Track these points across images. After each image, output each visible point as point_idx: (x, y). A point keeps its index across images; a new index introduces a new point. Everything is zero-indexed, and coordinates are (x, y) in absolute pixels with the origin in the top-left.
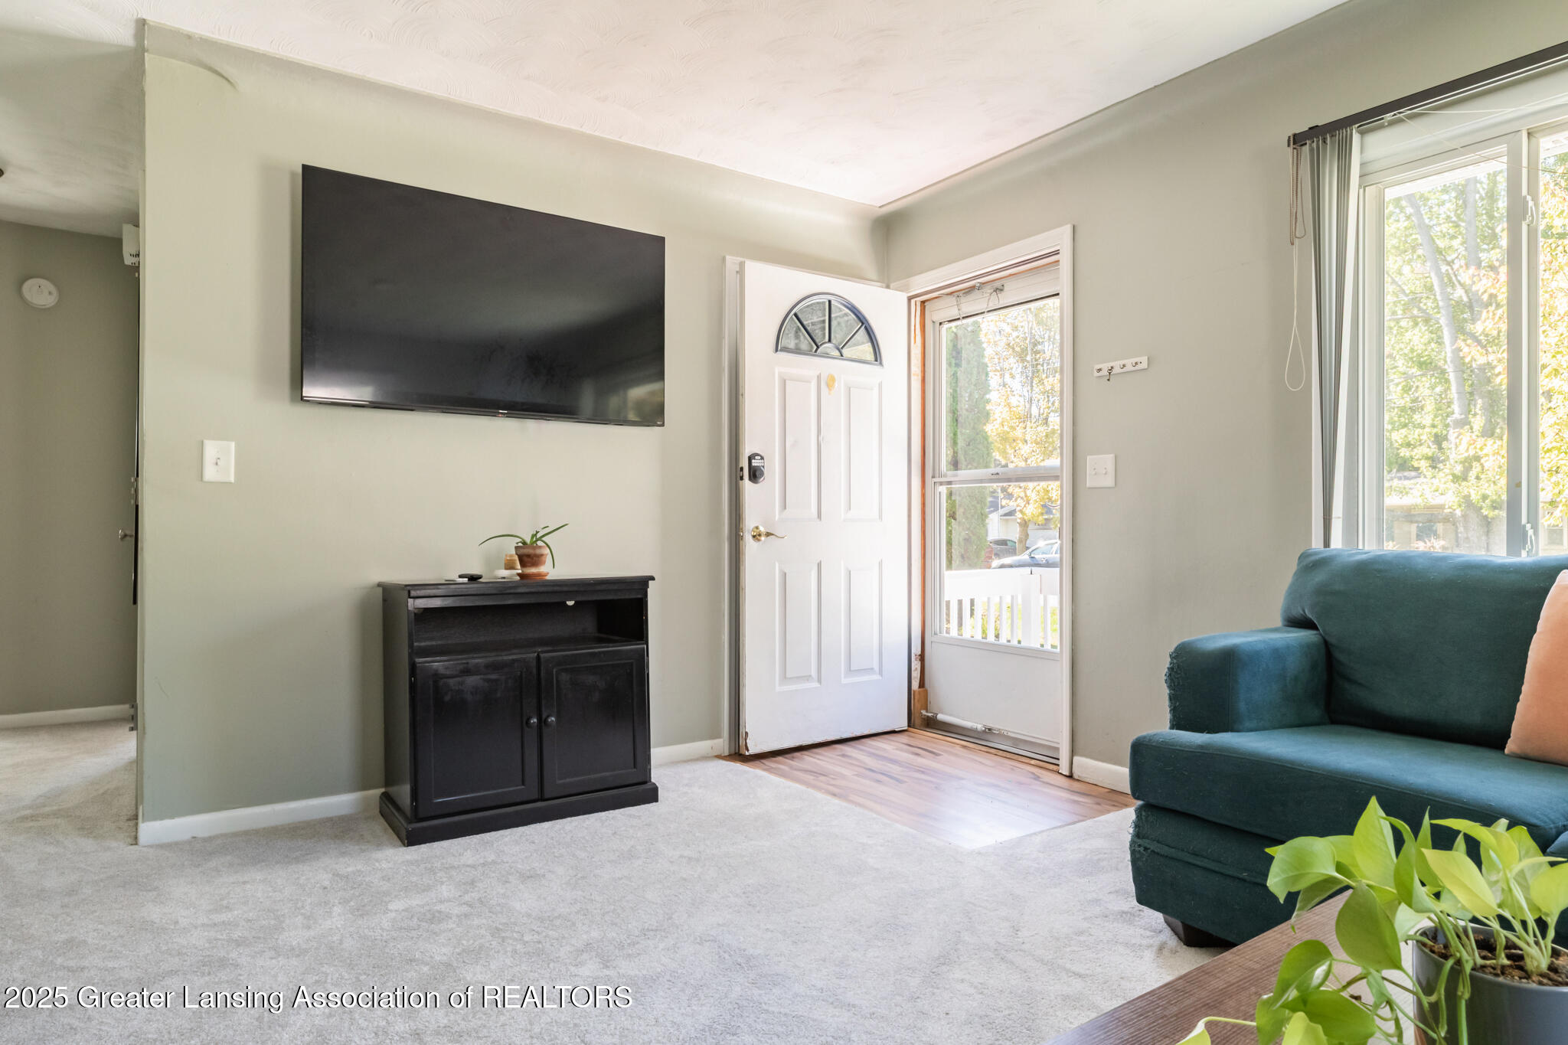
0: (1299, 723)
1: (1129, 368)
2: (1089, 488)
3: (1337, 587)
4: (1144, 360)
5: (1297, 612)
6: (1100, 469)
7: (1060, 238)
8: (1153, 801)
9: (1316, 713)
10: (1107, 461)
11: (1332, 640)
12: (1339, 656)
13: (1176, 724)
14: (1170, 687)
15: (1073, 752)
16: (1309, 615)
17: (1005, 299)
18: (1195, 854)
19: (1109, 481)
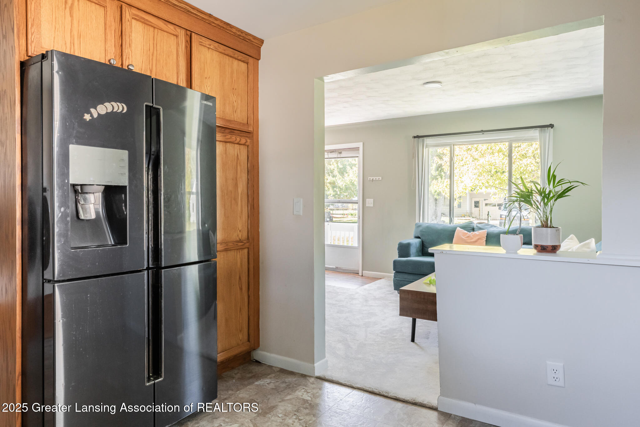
0: (419, 256)
1: (378, 179)
2: (367, 207)
3: (424, 230)
4: (381, 178)
5: (417, 235)
6: (370, 202)
7: (360, 145)
8: (397, 271)
9: (421, 254)
10: (371, 201)
11: (423, 240)
12: (425, 243)
13: (399, 257)
14: (398, 250)
15: (363, 270)
16: (419, 236)
17: (342, 155)
18: (405, 279)
19: (372, 205)
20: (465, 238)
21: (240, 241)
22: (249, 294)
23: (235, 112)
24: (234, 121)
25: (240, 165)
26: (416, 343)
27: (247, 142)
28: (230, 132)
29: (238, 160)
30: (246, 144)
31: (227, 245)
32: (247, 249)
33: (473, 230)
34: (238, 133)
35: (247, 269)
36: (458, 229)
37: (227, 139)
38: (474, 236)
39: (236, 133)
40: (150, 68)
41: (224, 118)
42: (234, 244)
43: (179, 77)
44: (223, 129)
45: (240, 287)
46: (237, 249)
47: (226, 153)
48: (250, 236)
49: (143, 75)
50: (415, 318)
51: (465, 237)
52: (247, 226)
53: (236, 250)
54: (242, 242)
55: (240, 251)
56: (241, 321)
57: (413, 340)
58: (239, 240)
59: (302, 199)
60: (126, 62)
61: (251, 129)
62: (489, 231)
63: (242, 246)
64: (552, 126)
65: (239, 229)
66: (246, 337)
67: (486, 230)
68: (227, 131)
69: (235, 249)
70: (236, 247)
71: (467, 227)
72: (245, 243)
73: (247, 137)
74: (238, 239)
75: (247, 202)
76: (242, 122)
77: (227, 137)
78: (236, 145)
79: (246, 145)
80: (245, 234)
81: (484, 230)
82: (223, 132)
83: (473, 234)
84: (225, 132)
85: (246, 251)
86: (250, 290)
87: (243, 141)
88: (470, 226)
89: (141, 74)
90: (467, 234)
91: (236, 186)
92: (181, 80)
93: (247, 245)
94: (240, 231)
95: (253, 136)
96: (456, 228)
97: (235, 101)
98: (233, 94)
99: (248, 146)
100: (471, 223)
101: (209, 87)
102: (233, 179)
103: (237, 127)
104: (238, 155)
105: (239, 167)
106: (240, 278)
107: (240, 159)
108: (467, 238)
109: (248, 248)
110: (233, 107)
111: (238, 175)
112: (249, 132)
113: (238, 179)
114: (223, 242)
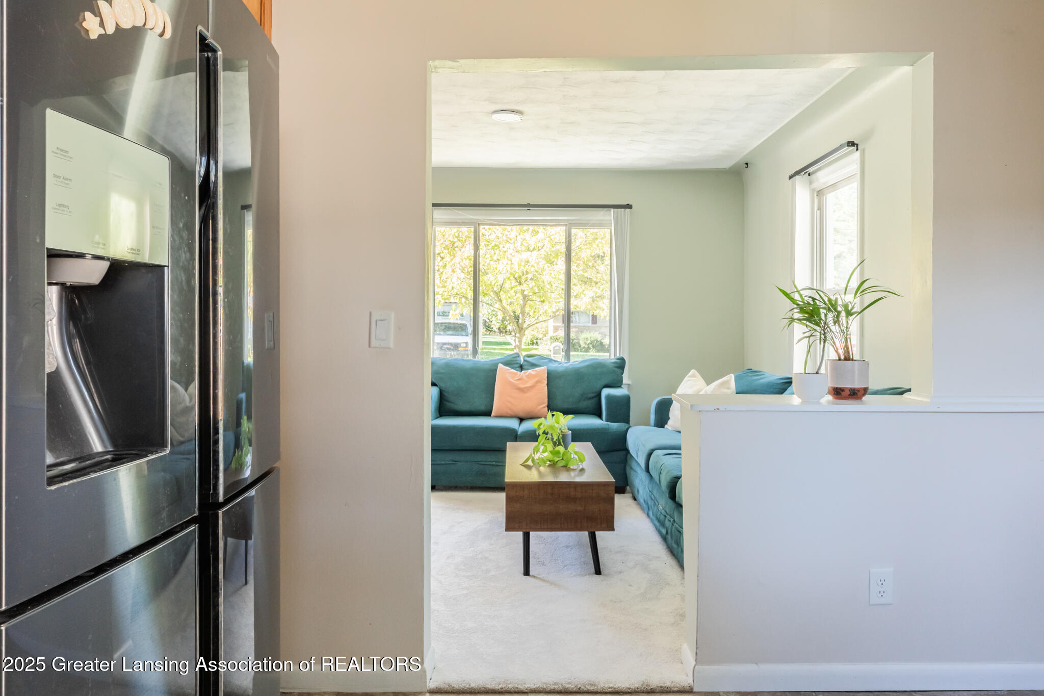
3: (442, 371)
5: (432, 380)
11: (442, 389)
12: (445, 394)
16: (435, 381)
20: (515, 382)
26: (534, 577)
33: (521, 368)
36: (500, 366)
38: (529, 376)
50: (528, 531)
51: (515, 380)
57: (527, 572)
59: (393, 315)
62: (550, 368)
64: (629, 206)
67: (546, 367)
71: (510, 362)
81: (542, 368)
83: (527, 374)
88: (516, 360)
90: (515, 374)
96: (496, 366)
100: (516, 355)
108: (520, 382)
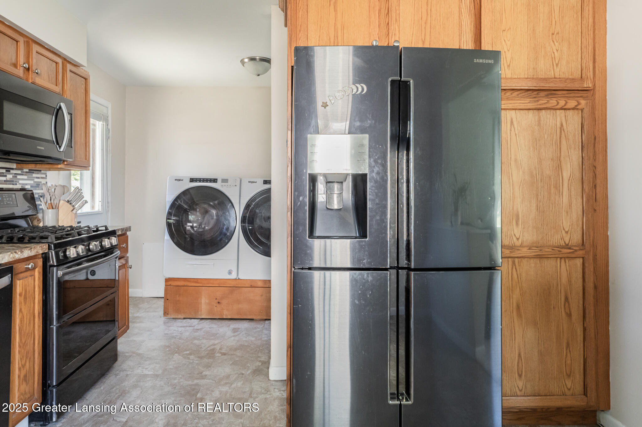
21: (567, 246)
22: (585, 325)
23: (557, 65)
24: (555, 78)
25: (567, 139)
27: (579, 104)
28: (547, 95)
29: (562, 131)
30: (579, 107)
31: (541, 250)
32: (581, 260)
34: (564, 94)
35: (581, 288)
37: (540, 105)
39: (558, 94)
40: (422, 39)
41: (535, 77)
42: (553, 250)
43: (461, 39)
44: (536, 93)
45: (566, 313)
46: (561, 258)
47: (539, 124)
48: (586, 239)
49: (414, 48)
52: (581, 226)
53: (559, 260)
54: (570, 248)
55: (567, 261)
56: (569, 362)
58: (564, 244)
60: (391, 40)
61: (588, 84)
63: (569, 254)
65: (564, 229)
66: (579, 388)
68: (542, 94)
69: (557, 258)
70: (557, 254)
72: (576, 251)
73: (578, 97)
74: (562, 243)
75: (580, 190)
76: (570, 77)
77: (541, 102)
78: (558, 111)
79: (577, 109)
80: (576, 238)
82: (535, 96)
84: (539, 96)
85: (579, 262)
86: (587, 320)
87: (572, 103)
89: (412, 48)
91: (559, 168)
92: (464, 43)
93: (581, 253)
94: (567, 232)
95: (593, 95)
97: (557, 51)
98: (553, 41)
99: (582, 110)
101: (509, 41)
102: (552, 159)
103: (560, 86)
104: (562, 125)
105: (564, 142)
106: (567, 299)
107: (566, 131)
109: (583, 258)
110: (553, 58)
111: (562, 153)
112: (585, 89)
113: (562, 159)
114: (535, 245)
